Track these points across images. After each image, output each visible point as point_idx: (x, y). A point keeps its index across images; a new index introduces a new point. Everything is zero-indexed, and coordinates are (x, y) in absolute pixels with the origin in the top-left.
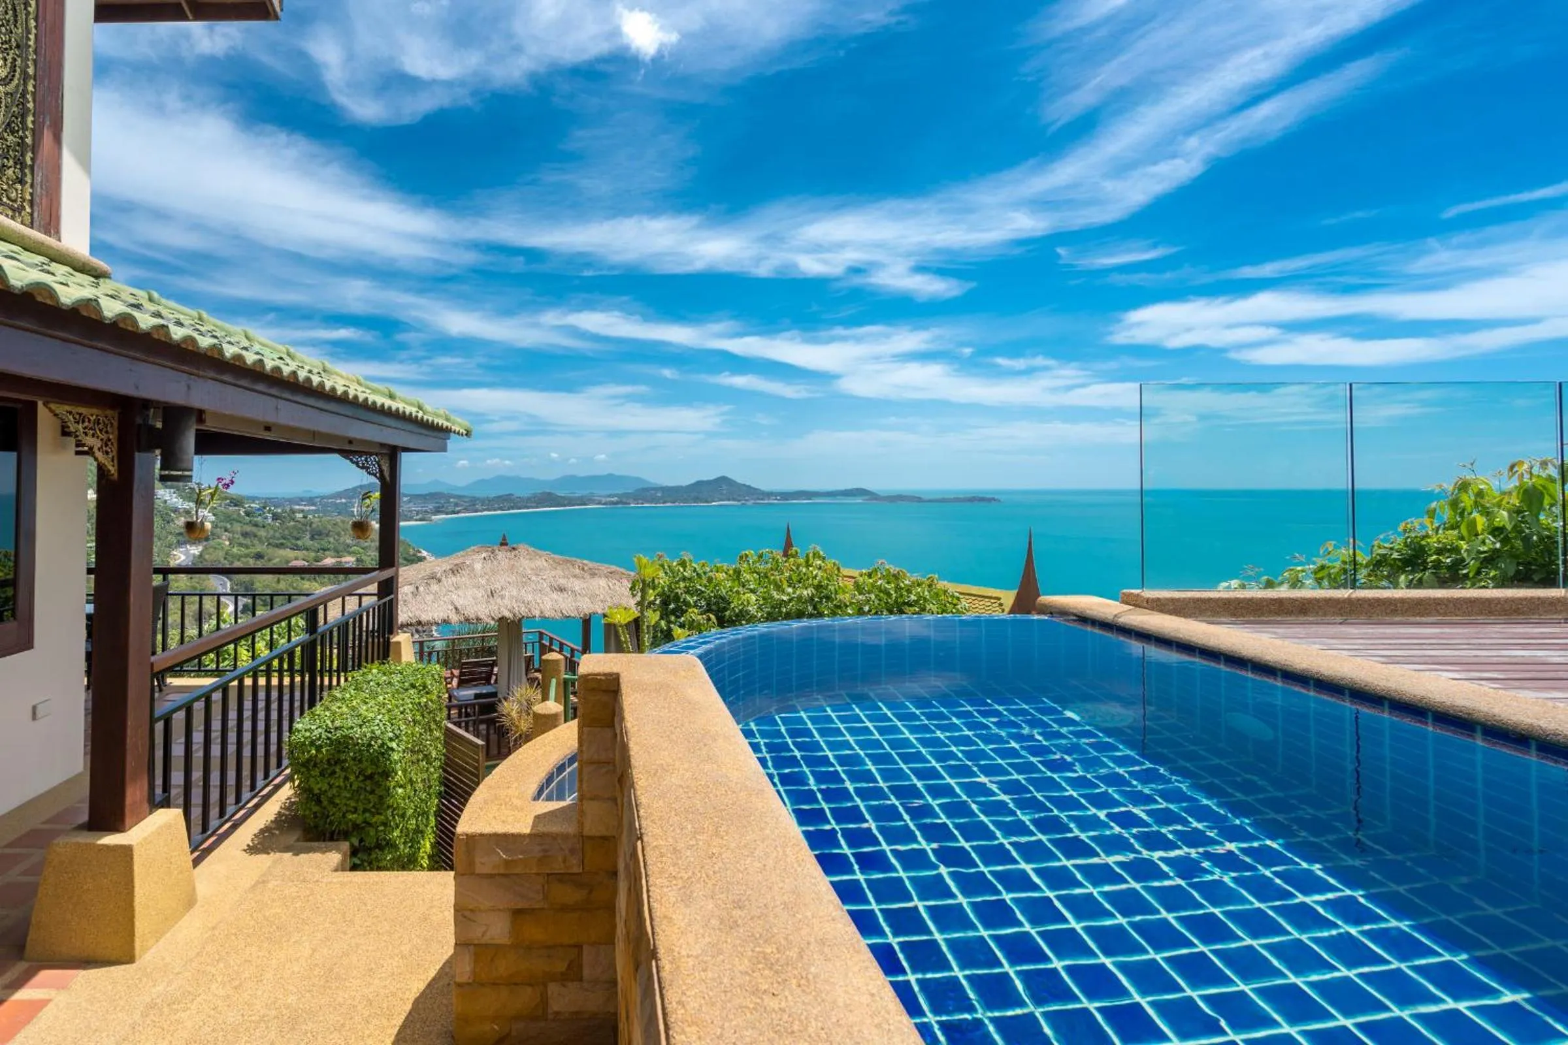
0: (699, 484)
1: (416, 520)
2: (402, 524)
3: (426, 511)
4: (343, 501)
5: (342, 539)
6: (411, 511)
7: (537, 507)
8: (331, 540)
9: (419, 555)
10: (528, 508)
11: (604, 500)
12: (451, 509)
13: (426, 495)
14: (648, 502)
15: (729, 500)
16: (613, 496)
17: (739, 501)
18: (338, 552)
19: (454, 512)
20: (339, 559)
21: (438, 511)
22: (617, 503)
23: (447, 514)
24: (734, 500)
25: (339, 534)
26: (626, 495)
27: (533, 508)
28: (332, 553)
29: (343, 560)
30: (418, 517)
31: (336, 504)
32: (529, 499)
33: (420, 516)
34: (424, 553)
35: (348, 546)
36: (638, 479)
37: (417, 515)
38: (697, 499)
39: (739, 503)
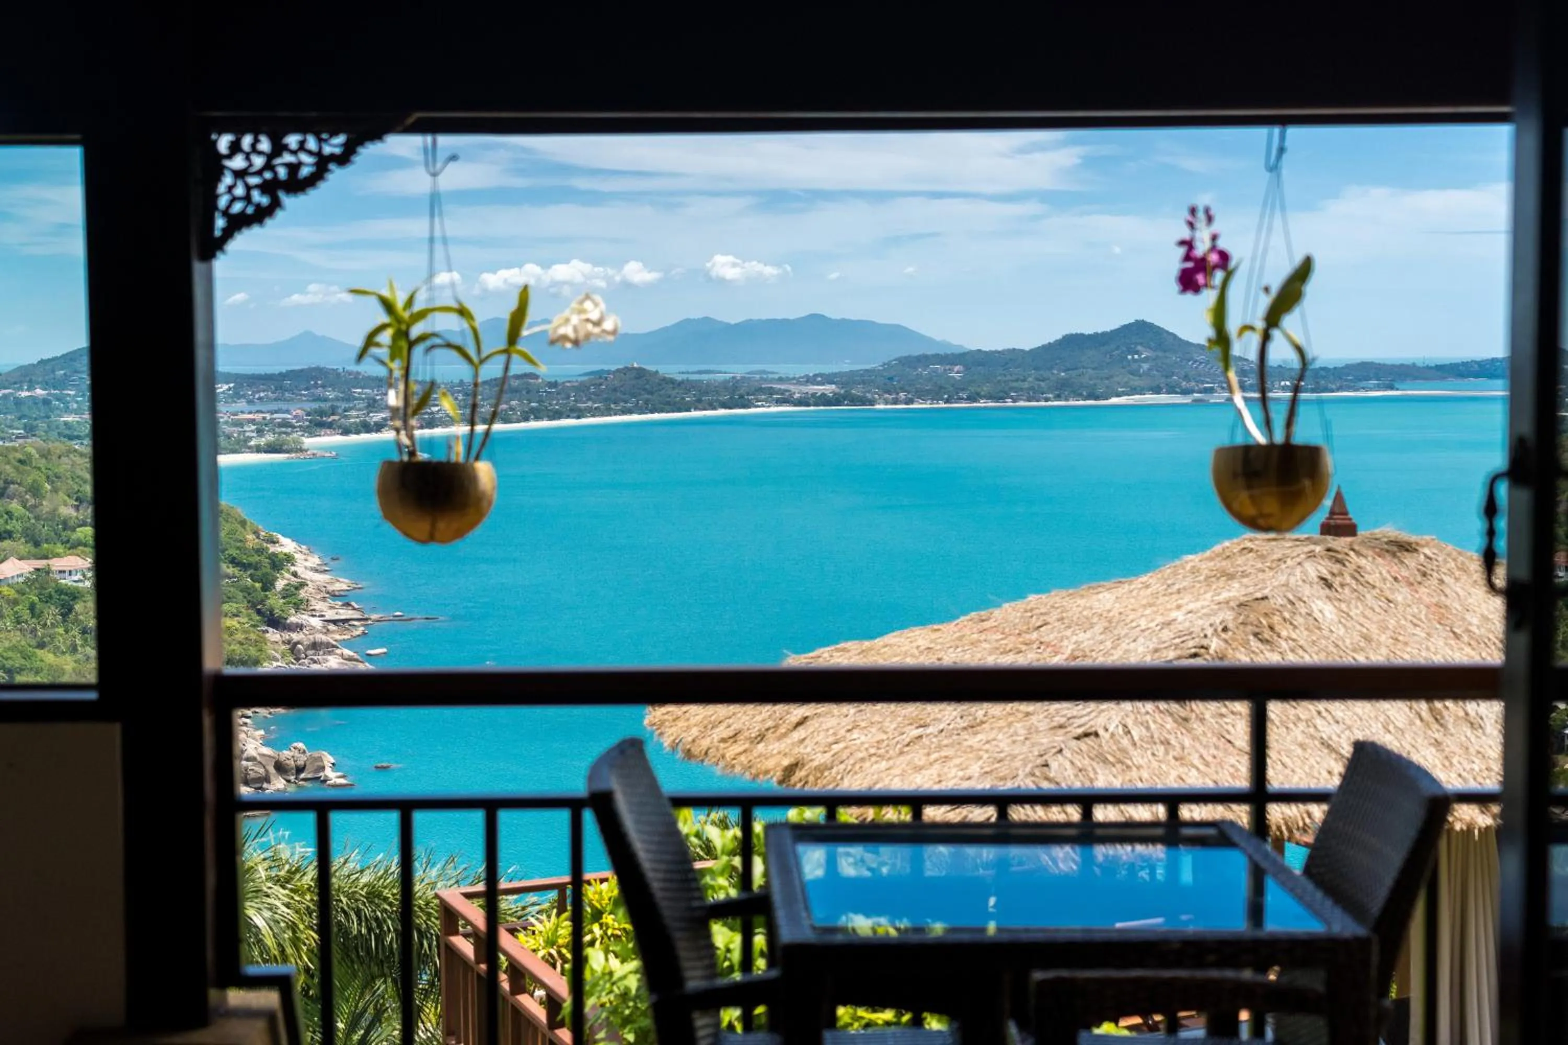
0: (1073, 342)
1: (258, 449)
2: (224, 460)
3: (285, 424)
4: (39, 392)
5: (46, 505)
6: (239, 424)
7: (608, 412)
8: (15, 506)
9: (272, 549)
10: (580, 416)
11: (797, 391)
12: (354, 417)
13: (283, 376)
14: (922, 395)
15: (1157, 390)
16: (828, 379)
17: (1185, 392)
18: (37, 544)
19: (366, 428)
20: (41, 564)
21: (318, 424)
22: (836, 400)
23: (346, 432)
24: (1171, 390)
25: (35, 490)
26: (865, 378)
27: (594, 413)
28: (22, 546)
29: (57, 564)
30: (262, 441)
31: (18, 402)
32: (582, 389)
33: (270, 438)
34: (287, 545)
35: (65, 524)
36: (897, 332)
37: (260, 432)
38: (1063, 389)
39: (1187, 400)
